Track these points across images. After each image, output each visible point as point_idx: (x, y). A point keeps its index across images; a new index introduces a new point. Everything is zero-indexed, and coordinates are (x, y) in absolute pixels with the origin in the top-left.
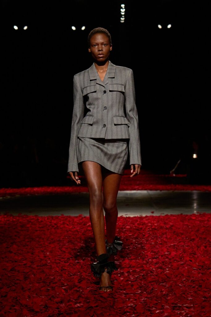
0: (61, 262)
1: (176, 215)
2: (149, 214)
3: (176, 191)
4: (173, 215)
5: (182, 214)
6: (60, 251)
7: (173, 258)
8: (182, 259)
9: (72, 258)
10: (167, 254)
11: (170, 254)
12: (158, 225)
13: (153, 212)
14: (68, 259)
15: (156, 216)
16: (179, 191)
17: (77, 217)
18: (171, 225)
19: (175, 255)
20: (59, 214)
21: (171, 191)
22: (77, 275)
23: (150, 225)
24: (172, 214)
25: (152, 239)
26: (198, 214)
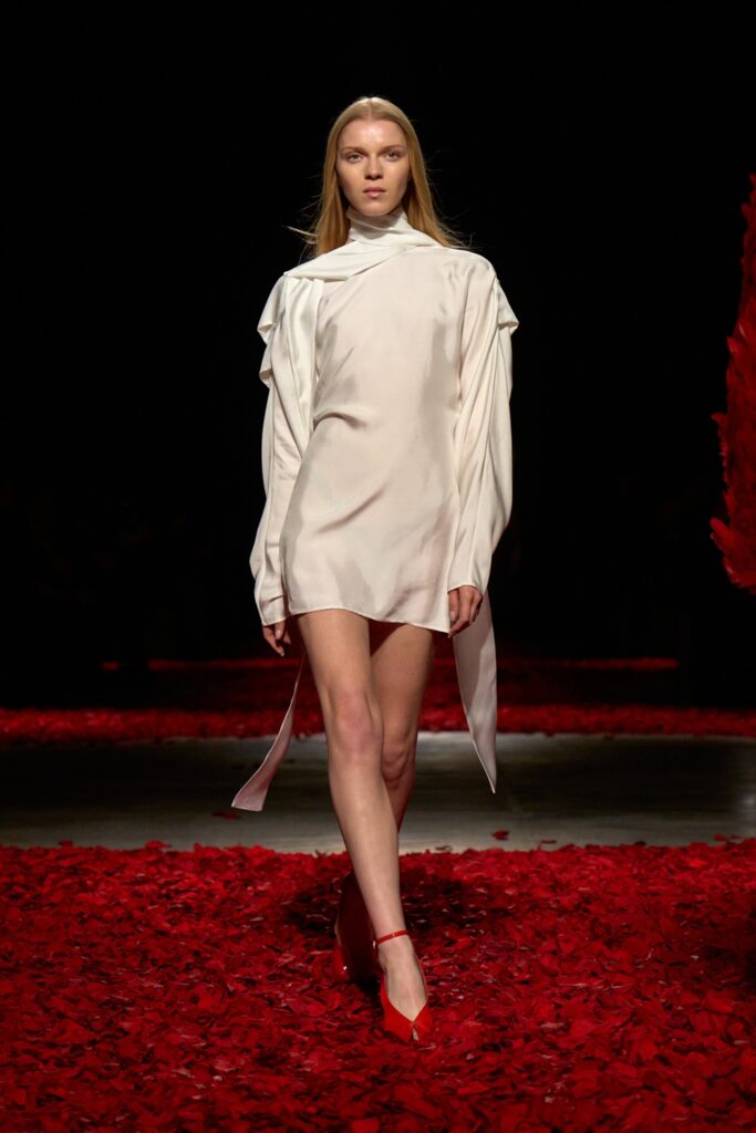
0: (41, 1066)
1: (612, 848)
2: (483, 843)
3: (625, 736)
4: (597, 847)
5: (641, 844)
6: (40, 1012)
7: (580, 1047)
8: (625, 1052)
9: (93, 1043)
10: (554, 1031)
11: (566, 1029)
12: (521, 895)
13: (501, 836)
14: (74, 1049)
15: (516, 853)
16: (638, 737)
17: (135, 853)
18: (582, 893)
19: (590, 1034)
20: (49, 841)
21: (600, 736)
22: (115, 1124)
23: (482, 894)
24: (594, 842)
25: (489, 959)
26: (721, 844)
